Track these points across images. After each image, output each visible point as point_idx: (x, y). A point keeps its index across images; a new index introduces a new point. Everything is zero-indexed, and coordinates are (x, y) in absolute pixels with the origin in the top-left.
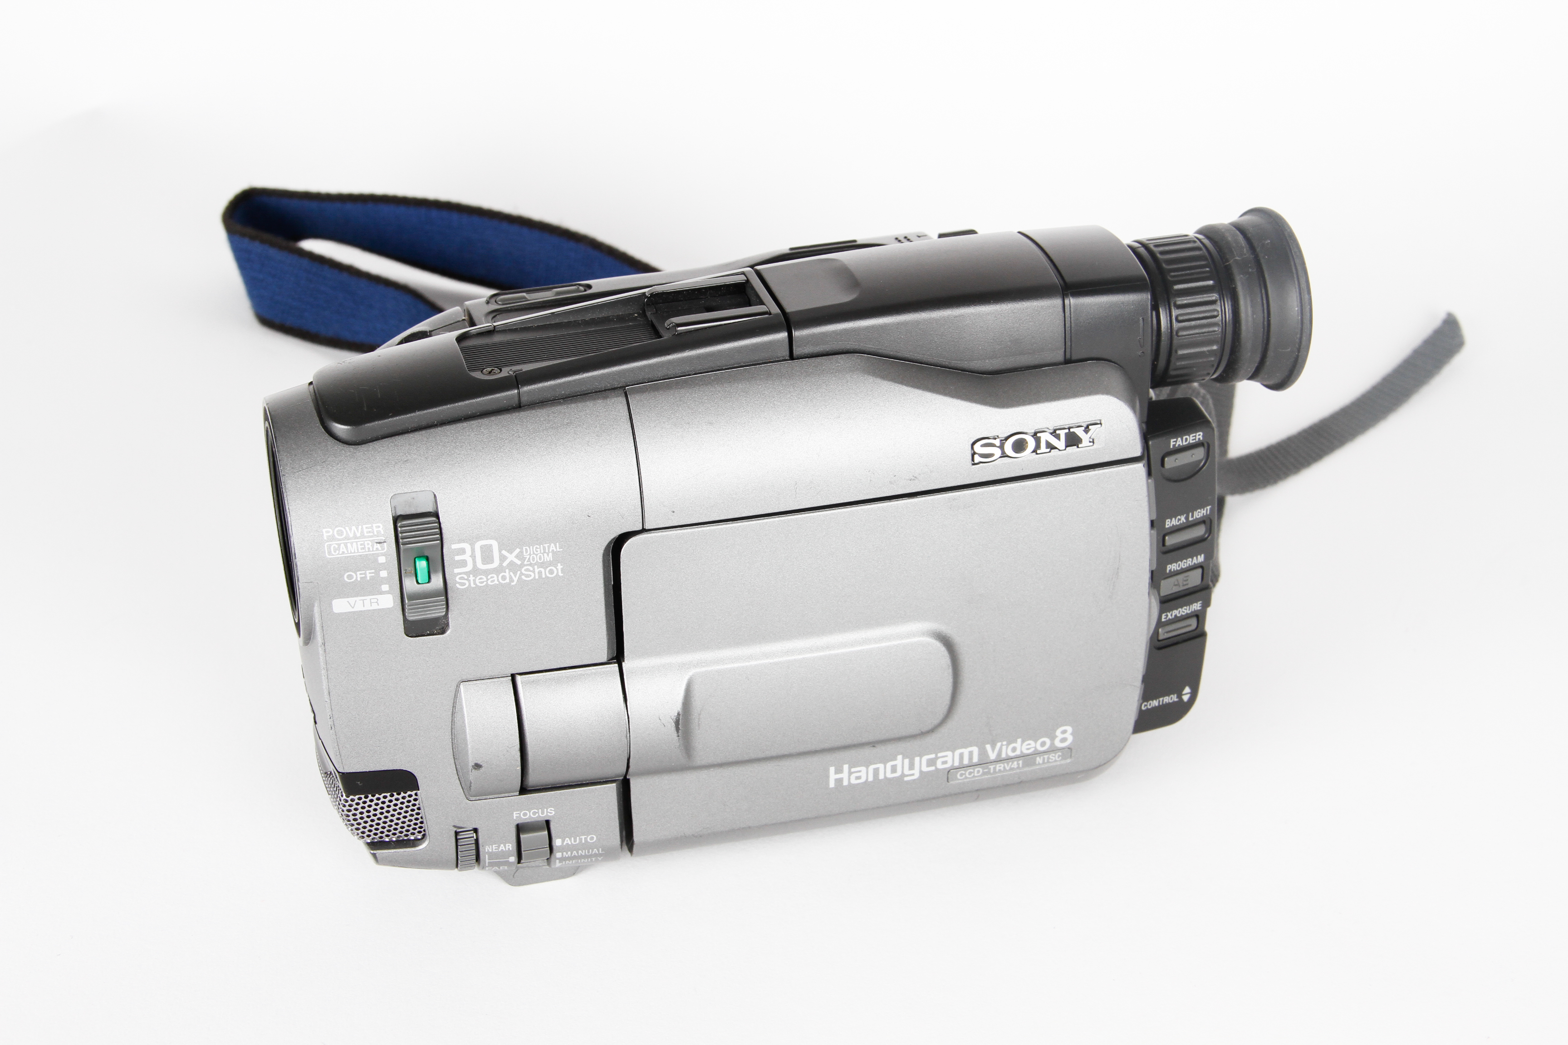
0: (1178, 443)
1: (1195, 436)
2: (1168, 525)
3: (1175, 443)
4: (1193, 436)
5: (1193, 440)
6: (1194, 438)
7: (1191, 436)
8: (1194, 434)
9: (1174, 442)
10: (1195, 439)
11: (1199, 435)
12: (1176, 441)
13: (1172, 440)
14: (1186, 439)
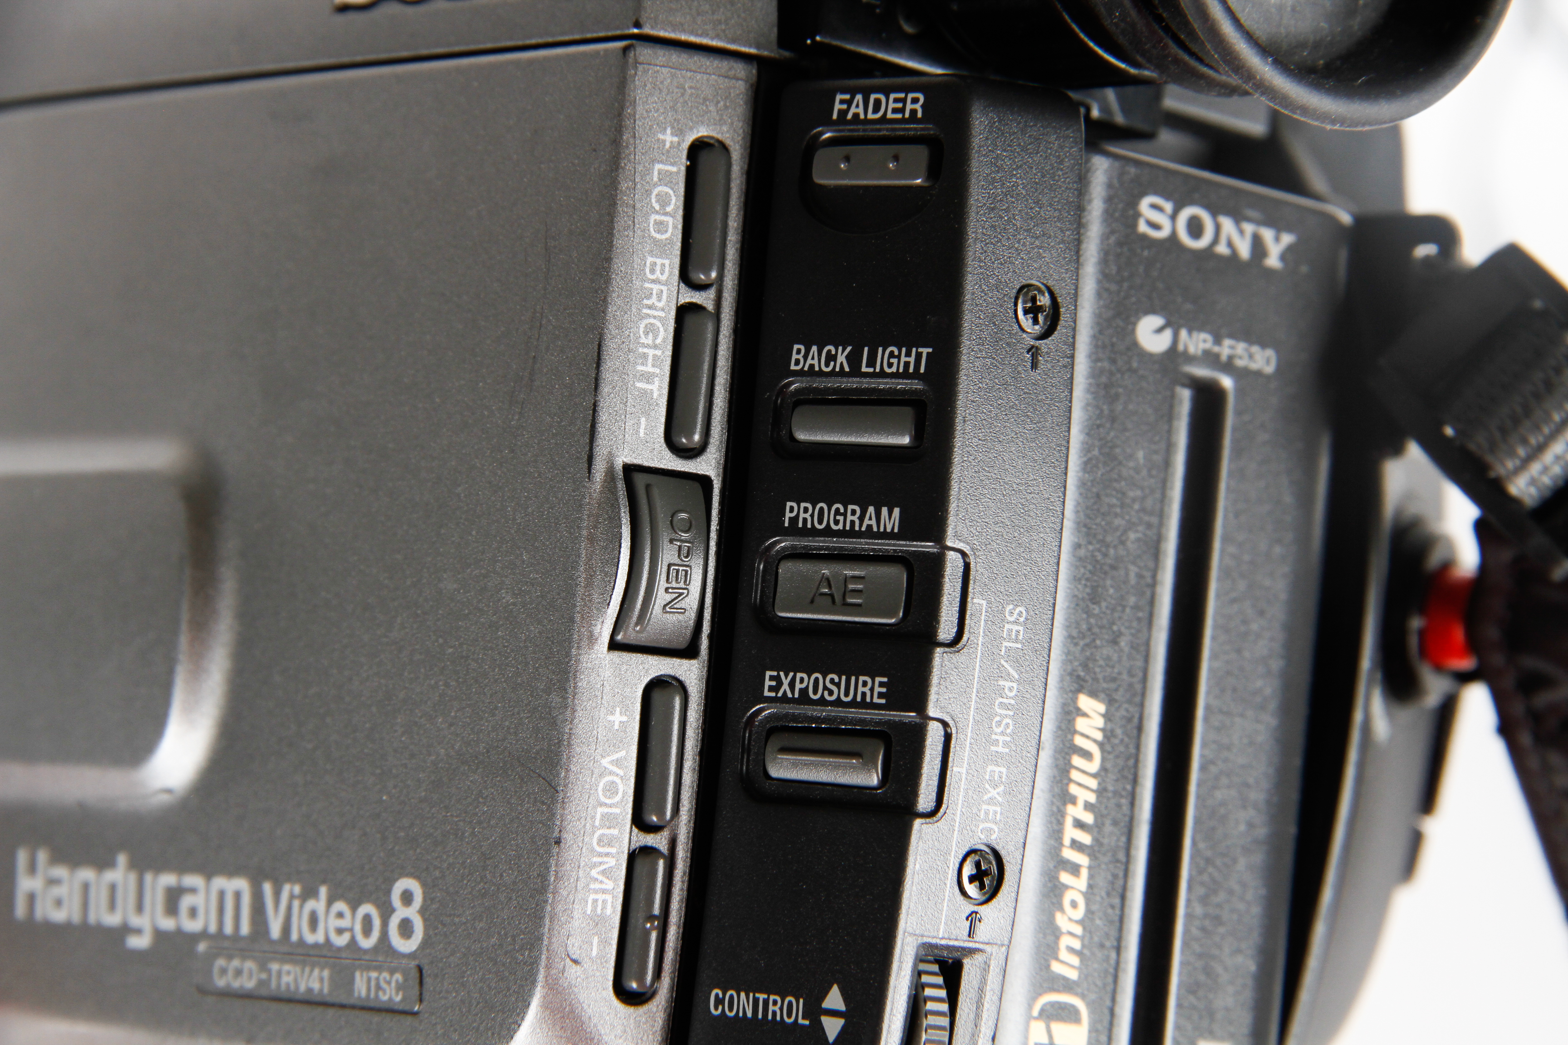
0: (853, 110)
1: (904, 101)
2: (797, 362)
3: (845, 107)
4: (896, 100)
5: (895, 111)
6: (900, 105)
7: (892, 96)
8: (902, 95)
9: (842, 102)
10: (902, 110)
11: (915, 101)
12: (849, 103)
13: (839, 97)
14: (877, 104)
